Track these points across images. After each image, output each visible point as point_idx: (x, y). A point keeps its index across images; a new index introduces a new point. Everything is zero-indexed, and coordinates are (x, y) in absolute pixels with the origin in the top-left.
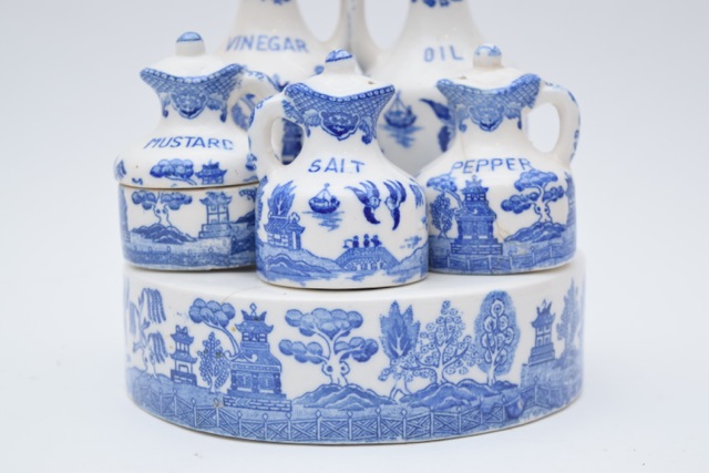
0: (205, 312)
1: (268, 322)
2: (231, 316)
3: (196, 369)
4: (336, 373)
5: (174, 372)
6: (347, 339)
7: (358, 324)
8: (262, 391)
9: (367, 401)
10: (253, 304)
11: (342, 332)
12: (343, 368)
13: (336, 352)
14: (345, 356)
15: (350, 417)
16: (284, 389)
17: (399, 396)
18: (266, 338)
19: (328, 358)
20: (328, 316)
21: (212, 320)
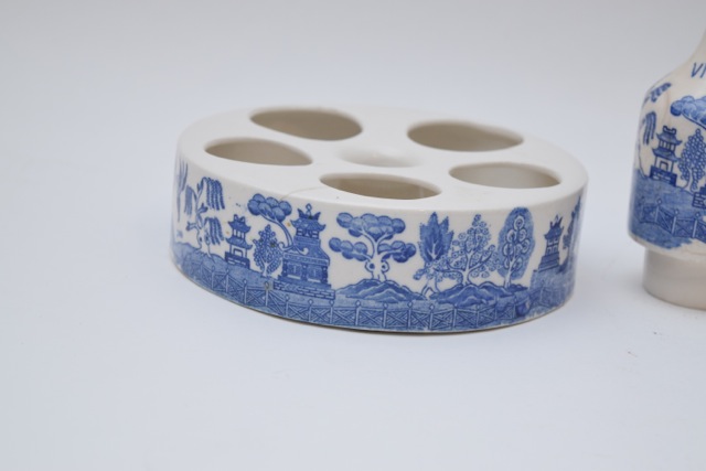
0: (263, 206)
1: (321, 221)
2: (288, 212)
3: (250, 255)
4: (377, 271)
5: (228, 255)
6: (390, 242)
7: (401, 230)
8: (310, 280)
9: (401, 295)
10: (309, 205)
11: (386, 235)
12: (383, 267)
13: (379, 252)
14: (387, 257)
15: (385, 308)
16: (330, 280)
17: (429, 293)
18: (318, 235)
19: (372, 257)
20: (376, 221)
21: (270, 214)
